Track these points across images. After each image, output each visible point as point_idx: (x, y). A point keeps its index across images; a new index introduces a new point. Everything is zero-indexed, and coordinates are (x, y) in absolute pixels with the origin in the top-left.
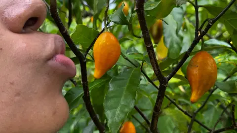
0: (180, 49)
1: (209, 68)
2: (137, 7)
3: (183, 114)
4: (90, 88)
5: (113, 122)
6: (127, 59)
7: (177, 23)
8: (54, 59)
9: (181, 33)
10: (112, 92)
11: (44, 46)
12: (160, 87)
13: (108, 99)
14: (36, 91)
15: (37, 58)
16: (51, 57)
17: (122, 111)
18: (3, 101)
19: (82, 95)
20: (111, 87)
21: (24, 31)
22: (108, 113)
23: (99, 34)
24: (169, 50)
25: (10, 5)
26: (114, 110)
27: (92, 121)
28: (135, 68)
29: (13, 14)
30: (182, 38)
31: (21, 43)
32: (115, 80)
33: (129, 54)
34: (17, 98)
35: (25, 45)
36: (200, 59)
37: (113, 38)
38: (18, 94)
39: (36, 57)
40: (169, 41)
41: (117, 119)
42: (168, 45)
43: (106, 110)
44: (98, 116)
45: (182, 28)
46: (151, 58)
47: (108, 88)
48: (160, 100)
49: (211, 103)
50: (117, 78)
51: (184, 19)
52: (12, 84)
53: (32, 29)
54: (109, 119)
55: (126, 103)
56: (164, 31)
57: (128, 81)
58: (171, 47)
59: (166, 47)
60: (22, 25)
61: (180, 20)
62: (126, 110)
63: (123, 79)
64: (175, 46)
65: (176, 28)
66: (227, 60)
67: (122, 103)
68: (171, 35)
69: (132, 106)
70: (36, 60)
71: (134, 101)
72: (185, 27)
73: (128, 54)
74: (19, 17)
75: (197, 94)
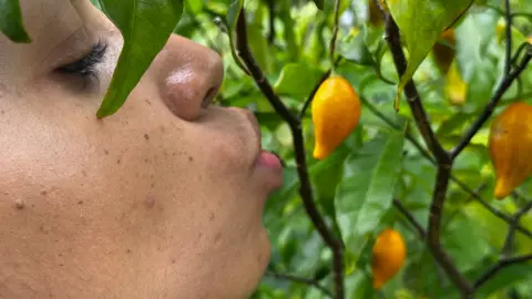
6: (379, 114)
9: (493, 51)
10: (350, 180)
13: (343, 192)
20: (349, 171)
23: (325, 76)
26: (354, 212)
32: (355, 156)
36: (512, 119)
37: (345, 87)
52: (211, 218)
57: (380, 158)
58: (474, 79)
59: (463, 82)
67: (370, 199)
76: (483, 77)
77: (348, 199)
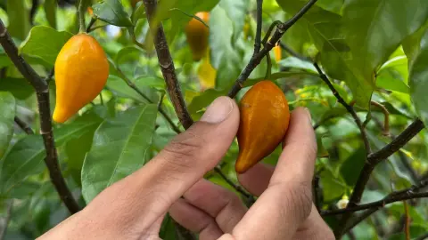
6: (133, 87)
9: (240, 43)
10: (100, 149)
20: (99, 140)
24: (218, 74)
28: (148, 105)
30: (242, 53)
32: (106, 126)
33: (138, 79)
40: (218, 56)
42: (217, 65)
45: (243, 34)
46: (169, 88)
50: (112, 122)
56: (212, 37)
57: (133, 128)
58: (223, 66)
59: (213, 67)
63: (119, 126)
64: (230, 66)
65: (231, 32)
66: (316, 96)
68: (222, 47)
73: (136, 77)
77: (95, 170)
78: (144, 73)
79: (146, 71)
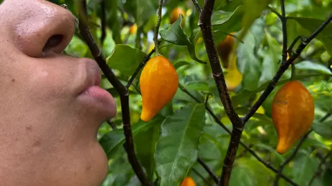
0: (260, 74)
1: (304, 106)
2: (202, 22)
3: (265, 167)
4: (133, 131)
5: (167, 181)
6: (185, 91)
7: (255, 38)
8: (86, 92)
9: (260, 52)
10: (165, 139)
11: (73, 74)
12: (233, 131)
13: (159, 148)
14: (62, 139)
15: (62, 92)
16: (82, 91)
17: (180, 166)
18: (17, 153)
19: (123, 141)
20: (164, 132)
21: (44, 54)
22: (161, 169)
23: (147, 58)
24: (244, 77)
25: (25, 18)
26: (169, 164)
27: (136, 177)
28: (197, 104)
29: (28, 31)
30: (261, 60)
31: (41, 71)
32: (169, 121)
33: (188, 85)
34: (37, 149)
35: (46, 74)
36: (290, 93)
37: (167, 64)
38: (37, 143)
39: (61, 90)
40: (243, 63)
41: (173, 177)
42: (243, 70)
43: (157, 164)
44: (144, 170)
45: (261, 46)
46: (220, 92)
47: (161, 133)
48: (233, 150)
49: (303, 151)
50: (172, 118)
51: (264, 32)
52: (29, 128)
53: (55, 52)
54: (162, 178)
55: (185, 154)
57: (188, 122)
58: (247, 71)
59: (240, 72)
60: (41, 46)
61: (259, 34)
62: (186, 164)
63: (181, 120)
65: (253, 46)
67: (180, 153)
68: (246, 56)
69: (194, 159)
70: (62, 94)
71: (196, 152)
72: (266, 44)
73: (187, 83)
74: (38, 34)
75: (286, 142)
76: (253, 70)
77: (164, 153)
78: (191, 80)
79: (193, 78)
